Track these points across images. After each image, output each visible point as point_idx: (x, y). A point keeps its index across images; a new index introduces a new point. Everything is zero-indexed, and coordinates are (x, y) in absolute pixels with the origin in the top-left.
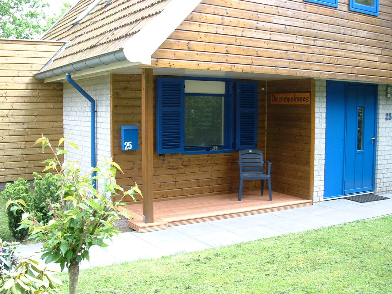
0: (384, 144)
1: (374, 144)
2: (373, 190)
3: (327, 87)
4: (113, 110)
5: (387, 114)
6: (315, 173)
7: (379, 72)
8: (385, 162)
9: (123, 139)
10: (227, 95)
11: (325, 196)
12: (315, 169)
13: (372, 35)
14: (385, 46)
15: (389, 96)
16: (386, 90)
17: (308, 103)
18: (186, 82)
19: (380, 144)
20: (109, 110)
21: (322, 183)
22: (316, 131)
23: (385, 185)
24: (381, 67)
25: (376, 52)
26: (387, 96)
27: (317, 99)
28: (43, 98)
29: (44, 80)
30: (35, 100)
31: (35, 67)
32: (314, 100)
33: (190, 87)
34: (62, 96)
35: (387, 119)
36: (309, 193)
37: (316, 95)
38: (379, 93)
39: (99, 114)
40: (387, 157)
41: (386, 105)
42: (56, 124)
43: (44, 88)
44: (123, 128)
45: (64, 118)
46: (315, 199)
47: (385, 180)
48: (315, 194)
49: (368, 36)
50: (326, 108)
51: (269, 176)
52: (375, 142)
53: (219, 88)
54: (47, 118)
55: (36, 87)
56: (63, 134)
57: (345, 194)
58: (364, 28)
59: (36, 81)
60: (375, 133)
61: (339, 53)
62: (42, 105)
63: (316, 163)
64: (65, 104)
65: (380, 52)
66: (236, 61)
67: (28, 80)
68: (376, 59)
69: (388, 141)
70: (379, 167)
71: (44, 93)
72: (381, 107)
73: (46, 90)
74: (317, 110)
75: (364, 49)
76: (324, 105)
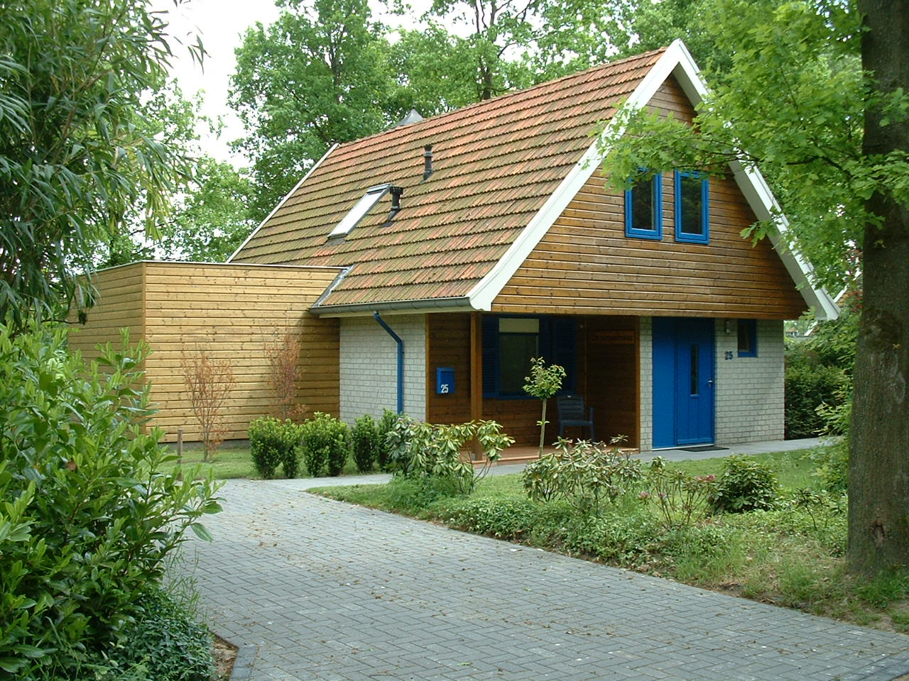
0: (724, 387)
1: (712, 388)
2: (713, 442)
3: (653, 324)
4: (430, 351)
5: (727, 353)
6: (642, 419)
7: (712, 306)
8: (727, 409)
9: (439, 381)
10: (541, 333)
11: (654, 445)
12: (641, 414)
13: (701, 265)
14: (718, 276)
15: (728, 331)
16: (725, 325)
17: (633, 342)
18: (501, 320)
19: (718, 387)
20: (424, 350)
21: (650, 430)
22: (642, 372)
23: (728, 436)
24: (714, 300)
25: (707, 284)
26: (725, 331)
27: (642, 338)
28: (318, 336)
29: (319, 315)
30: (309, 338)
31: (310, 299)
32: (639, 339)
33: (505, 326)
34: (338, 334)
35: (727, 359)
36: (635, 441)
37: (641, 333)
38: (717, 328)
39: (407, 356)
40: (728, 403)
41: (726, 341)
42: (331, 369)
43: (318, 324)
44: (440, 370)
45: (341, 360)
46: (642, 448)
47: (727, 430)
48: (642, 442)
49: (697, 267)
50: (653, 347)
51: (591, 422)
52: (713, 384)
53: (533, 327)
54: (322, 361)
55: (310, 323)
56: (339, 380)
57: (678, 445)
58: (693, 258)
59: (309, 316)
60: (712, 375)
61: (664, 287)
62: (317, 346)
63: (642, 407)
64: (342, 344)
65: (712, 284)
66: (560, 303)
67: (300, 314)
68: (708, 291)
69: (729, 385)
70: (718, 414)
71: (318, 330)
72: (718, 344)
73: (321, 326)
74: (642, 349)
75: (693, 281)
76: (650, 344)
